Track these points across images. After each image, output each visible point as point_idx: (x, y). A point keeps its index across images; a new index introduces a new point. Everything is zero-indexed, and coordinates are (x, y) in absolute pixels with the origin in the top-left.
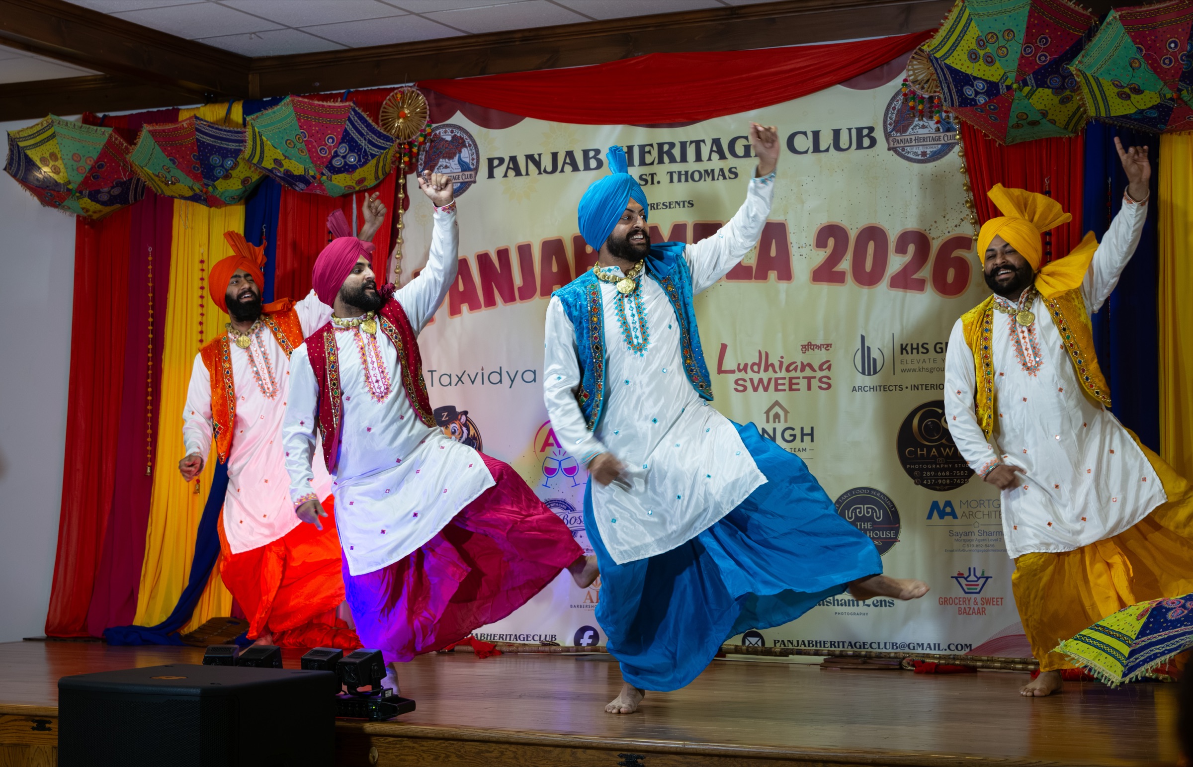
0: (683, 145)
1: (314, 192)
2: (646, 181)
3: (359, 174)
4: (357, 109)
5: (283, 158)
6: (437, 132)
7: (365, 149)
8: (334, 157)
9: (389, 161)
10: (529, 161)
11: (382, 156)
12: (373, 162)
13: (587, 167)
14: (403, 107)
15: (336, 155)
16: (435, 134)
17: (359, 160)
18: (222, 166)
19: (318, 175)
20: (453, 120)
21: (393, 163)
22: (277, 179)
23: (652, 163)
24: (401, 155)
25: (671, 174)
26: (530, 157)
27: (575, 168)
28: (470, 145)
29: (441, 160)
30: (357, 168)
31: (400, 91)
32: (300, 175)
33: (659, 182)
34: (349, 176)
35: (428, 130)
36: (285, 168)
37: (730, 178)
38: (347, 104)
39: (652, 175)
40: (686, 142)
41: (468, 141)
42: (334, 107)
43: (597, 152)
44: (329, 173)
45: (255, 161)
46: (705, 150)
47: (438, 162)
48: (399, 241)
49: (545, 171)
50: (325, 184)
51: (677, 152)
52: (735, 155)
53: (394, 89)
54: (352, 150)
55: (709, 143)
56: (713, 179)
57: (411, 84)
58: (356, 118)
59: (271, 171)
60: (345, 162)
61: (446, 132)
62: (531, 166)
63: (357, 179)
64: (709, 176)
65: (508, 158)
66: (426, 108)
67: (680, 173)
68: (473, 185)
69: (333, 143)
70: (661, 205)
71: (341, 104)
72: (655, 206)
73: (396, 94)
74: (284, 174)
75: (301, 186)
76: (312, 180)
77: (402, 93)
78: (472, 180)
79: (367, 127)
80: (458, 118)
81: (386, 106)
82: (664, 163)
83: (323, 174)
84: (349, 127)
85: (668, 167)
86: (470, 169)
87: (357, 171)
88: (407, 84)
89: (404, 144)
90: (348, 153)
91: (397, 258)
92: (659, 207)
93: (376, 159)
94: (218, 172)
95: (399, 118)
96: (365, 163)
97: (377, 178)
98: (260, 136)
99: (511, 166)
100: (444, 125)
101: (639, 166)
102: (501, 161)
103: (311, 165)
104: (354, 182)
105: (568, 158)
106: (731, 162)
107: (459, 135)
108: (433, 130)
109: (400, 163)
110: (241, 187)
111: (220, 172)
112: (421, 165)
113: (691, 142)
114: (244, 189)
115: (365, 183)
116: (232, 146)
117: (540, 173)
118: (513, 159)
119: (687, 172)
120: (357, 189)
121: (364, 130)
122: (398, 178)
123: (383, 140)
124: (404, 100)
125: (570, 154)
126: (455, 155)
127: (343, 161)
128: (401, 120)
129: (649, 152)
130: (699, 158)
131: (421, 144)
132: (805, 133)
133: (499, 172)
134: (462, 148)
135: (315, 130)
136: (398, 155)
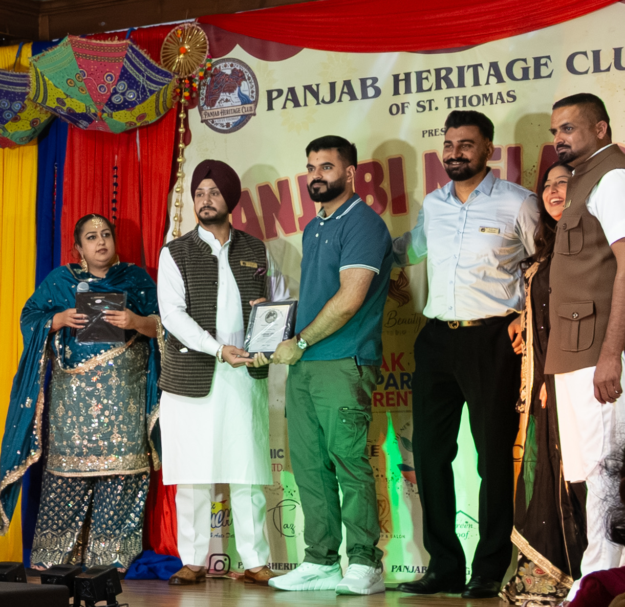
0: (461, 70)
1: (97, 129)
2: (424, 108)
3: (139, 109)
4: (134, 46)
5: (65, 97)
6: (218, 66)
7: (143, 86)
8: (113, 94)
9: (169, 96)
10: (307, 91)
11: (162, 92)
12: (152, 98)
13: (365, 96)
14: (183, 43)
15: (115, 92)
16: (216, 68)
17: (138, 97)
18: (10, 109)
19: (99, 113)
20: (233, 54)
21: (174, 98)
22: (63, 118)
23: (430, 90)
24: (181, 89)
25: (449, 99)
26: (308, 88)
27: (353, 97)
28: (249, 78)
29: (222, 94)
30: (136, 104)
31: (180, 28)
32: (82, 113)
33: (437, 109)
34: (129, 112)
35: (208, 65)
36: (67, 106)
37: (508, 102)
38: (125, 42)
39: (430, 101)
40: (464, 67)
41: (247, 75)
42: (111, 46)
43: (375, 80)
44: (109, 110)
45: (40, 100)
46: (483, 74)
47: (219, 96)
48: (178, 175)
49: (323, 101)
50: (107, 121)
51: (454, 77)
52: (512, 78)
53: (176, 25)
54: (130, 87)
55: (486, 67)
56: (492, 103)
57: (193, 20)
58: (134, 56)
59: (55, 110)
60: (125, 99)
61: (225, 66)
62: (309, 96)
63: (137, 116)
64: (487, 100)
65: (287, 90)
66: (206, 43)
67: (457, 98)
68: (253, 117)
69: (111, 80)
70: (440, 131)
71: (119, 43)
72: (433, 132)
73: (177, 30)
74: (67, 113)
75: (83, 124)
76: (93, 118)
77: (183, 29)
78: (253, 112)
79: (145, 64)
80: (238, 52)
81: (167, 43)
82: (441, 89)
83: (103, 111)
84: (127, 65)
85: (445, 92)
86: (249, 102)
87: (137, 107)
88: (188, 21)
89: (185, 79)
90: (127, 90)
91: (177, 192)
92: (437, 133)
93: (155, 94)
94: (7, 115)
95: (179, 55)
96: (144, 100)
97: (158, 113)
98: (43, 77)
99: (290, 97)
100: (224, 59)
101: (417, 92)
102: (280, 92)
103: (93, 103)
104: (135, 118)
105: (345, 88)
106: (509, 85)
107: (238, 68)
108: (213, 65)
109: (181, 97)
110: (30, 128)
111: (8, 116)
112: (202, 99)
113: (469, 67)
114: (33, 130)
115: (146, 119)
116: (19, 90)
117: (318, 103)
118: (292, 90)
119: (464, 97)
120: (138, 124)
121: (142, 67)
122: (179, 112)
123: (161, 76)
124: (184, 35)
125: (347, 83)
126: (235, 88)
127: (122, 97)
128: (181, 56)
129: (427, 78)
130: (476, 83)
131: (201, 78)
132: (585, 53)
133: (278, 103)
134: (242, 81)
135: (94, 68)
136: (178, 91)
